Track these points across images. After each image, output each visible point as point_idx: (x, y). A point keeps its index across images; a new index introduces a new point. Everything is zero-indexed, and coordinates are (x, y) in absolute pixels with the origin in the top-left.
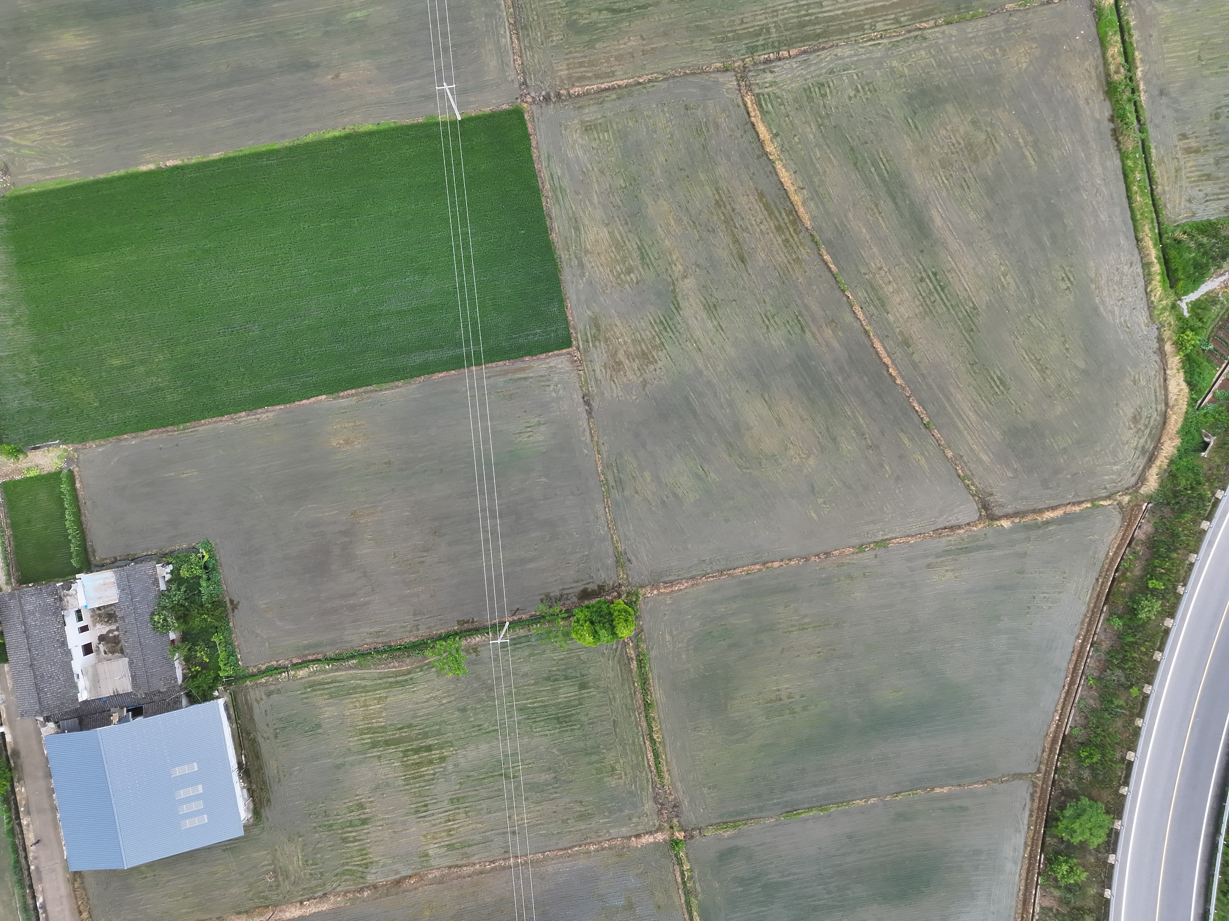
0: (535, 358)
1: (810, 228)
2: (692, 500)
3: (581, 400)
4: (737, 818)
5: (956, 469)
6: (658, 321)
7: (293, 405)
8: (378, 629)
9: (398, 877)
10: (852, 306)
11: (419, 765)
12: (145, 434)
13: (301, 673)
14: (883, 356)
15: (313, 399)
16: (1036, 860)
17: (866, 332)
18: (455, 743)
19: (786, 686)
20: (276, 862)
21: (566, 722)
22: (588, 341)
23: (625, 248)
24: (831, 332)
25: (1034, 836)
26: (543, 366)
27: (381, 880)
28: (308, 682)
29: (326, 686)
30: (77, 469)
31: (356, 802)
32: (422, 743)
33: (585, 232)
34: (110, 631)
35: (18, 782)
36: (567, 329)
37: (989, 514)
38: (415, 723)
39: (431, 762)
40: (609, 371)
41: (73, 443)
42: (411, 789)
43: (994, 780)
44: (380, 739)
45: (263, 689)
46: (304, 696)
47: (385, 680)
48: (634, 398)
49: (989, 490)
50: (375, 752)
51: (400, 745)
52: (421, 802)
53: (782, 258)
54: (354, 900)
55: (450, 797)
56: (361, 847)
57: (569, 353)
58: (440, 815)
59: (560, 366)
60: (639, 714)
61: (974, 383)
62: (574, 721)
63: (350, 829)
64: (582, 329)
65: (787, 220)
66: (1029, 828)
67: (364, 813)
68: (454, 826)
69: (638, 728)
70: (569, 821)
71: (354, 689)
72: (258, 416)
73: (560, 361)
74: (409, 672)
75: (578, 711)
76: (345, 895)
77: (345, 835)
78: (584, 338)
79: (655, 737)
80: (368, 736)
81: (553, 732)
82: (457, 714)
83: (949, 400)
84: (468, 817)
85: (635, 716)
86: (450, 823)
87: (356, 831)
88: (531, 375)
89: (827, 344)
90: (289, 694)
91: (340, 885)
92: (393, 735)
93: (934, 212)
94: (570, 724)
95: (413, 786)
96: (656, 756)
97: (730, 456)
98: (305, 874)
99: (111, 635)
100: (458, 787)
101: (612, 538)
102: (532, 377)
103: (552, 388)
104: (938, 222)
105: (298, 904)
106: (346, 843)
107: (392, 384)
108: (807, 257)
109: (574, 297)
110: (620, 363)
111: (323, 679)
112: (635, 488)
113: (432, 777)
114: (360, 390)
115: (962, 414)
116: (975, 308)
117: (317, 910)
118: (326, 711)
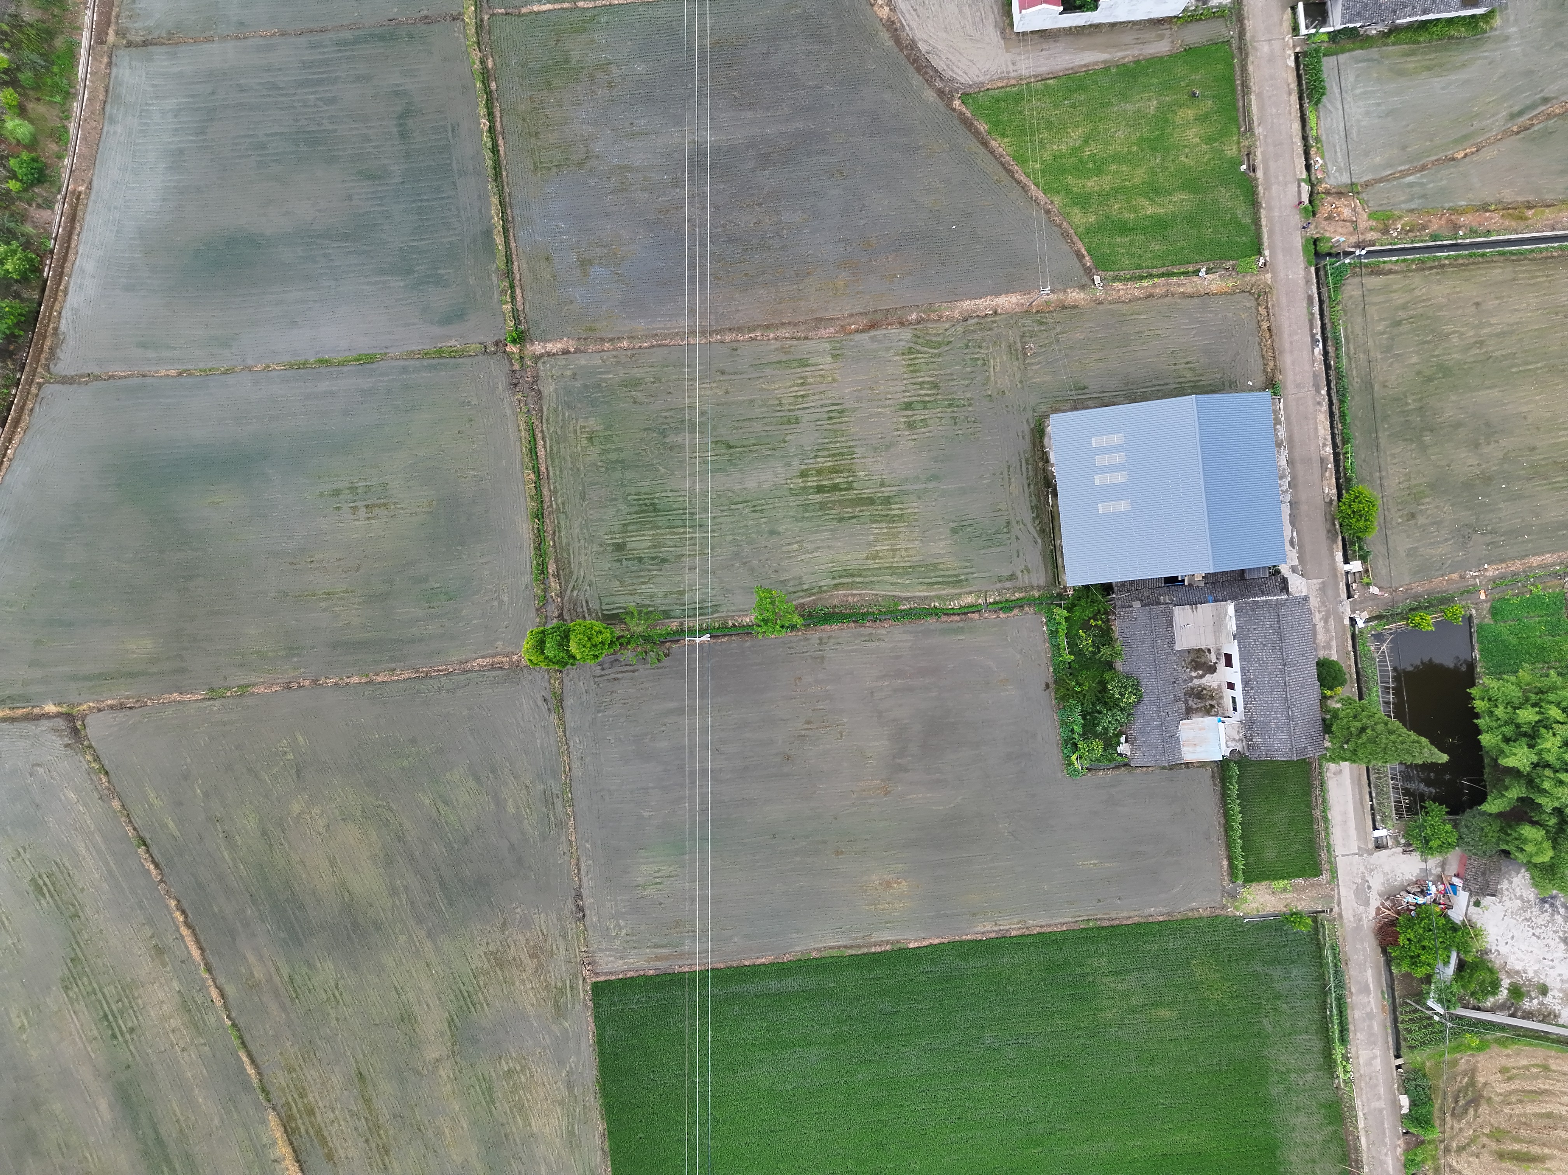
0: (642, 973)
1: (270, 1110)
2: (455, 771)
3: (587, 912)
4: (436, 361)
5: (109, 782)
6: (478, 1006)
7: (951, 939)
8: (869, 644)
9: (873, 333)
10: (225, 1005)
11: (834, 471)
12: (1136, 920)
13: (970, 599)
14: (190, 938)
15: (925, 943)
16: (54, 271)
17: (209, 970)
18: (787, 493)
19: (357, 523)
20: (1022, 367)
21: (646, 505)
22: (572, 988)
23: (512, 1104)
24: (255, 973)
25: (54, 303)
26: (632, 961)
27: (894, 330)
28: (962, 587)
29: (940, 579)
30: (1225, 883)
31: (916, 431)
32: (827, 497)
33: (560, 1127)
34: (1202, 677)
35: (1331, 501)
36: (597, 1006)
37: (70, 722)
38: (835, 522)
39: (819, 472)
40: (549, 947)
41: (1227, 917)
42: (847, 441)
43: (98, 378)
44: (880, 507)
45: (1019, 584)
46: (969, 570)
47: (867, 580)
48: (519, 910)
49: (70, 752)
50: (887, 491)
51: (854, 497)
52: (834, 423)
53: (311, 1074)
54: (930, 308)
55: (800, 425)
56: (914, 375)
57: (597, 974)
58: (813, 404)
59: (611, 959)
60: (551, 505)
61: (75, 892)
62: (635, 505)
63: (927, 399)
64: (577, 1004)
65: (299, 1121)
66: (60, 313)
67: (907, 416)
68: (796, 388)
69: (555, 487)
70: (652, 380)
71: (906, 571)
72: (996, 928)
73: (610, 966)
74: (836, 587)
75: (628, 517)
76: (940, 317)
77: (933, 392)
78: (575, 992)
79: (532, 476)
80: (893, 512)
81: (663, 494)
82: (781, 529)
83: (110, 872)
84: (779, 399)
85: (556, 504)
86: (802, 393)
87: (919, 395)
88: (648, 950)
89: (261, 959)
90: (987, 575)
91: (946, 330)
92: (863, 510)
93: (108, 1116)
94: (641, 502)
95: (844, 444)
96: (533, 452)
97: (401, 825)
98: (988, 348)
99: (1201, 672)
100: (788, 438)
101: (564, 731)
102: (648, 947)
103: (624, 931)
104: (103, 1105)
105: (999, 311)
106: (932, 382)
107: (824, 954)
108: (277, 1072)
109: (583, 1045)
110: (533, 956)
111: (944, 589)
112: (529, 793)
113: (819, 454)
114: (865, 950)
115: (94, 853)
116: (66, 988)
117: (977, 301)
118: (943, 548)
